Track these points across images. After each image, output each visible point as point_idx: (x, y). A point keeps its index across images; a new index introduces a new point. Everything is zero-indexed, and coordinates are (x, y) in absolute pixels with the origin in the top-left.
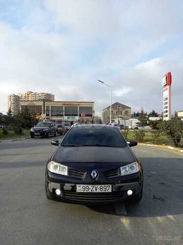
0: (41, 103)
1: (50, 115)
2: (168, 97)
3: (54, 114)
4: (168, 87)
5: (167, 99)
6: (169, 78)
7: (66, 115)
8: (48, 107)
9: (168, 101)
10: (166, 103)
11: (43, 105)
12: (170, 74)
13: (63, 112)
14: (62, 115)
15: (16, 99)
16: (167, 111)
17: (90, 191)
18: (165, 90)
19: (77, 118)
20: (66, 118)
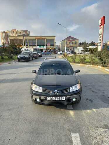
0: (22, 38)
1: (28, 45)
2: (102, 33)
3: (31, 45)
4: (102, 26)
5: (101, 34)
6: (103, 20)
7: (38, 45)
8: (26, 40)
9: (101, 36)
10: (100, 37)
11: (23, 39)
12: (104, 17)
13: (36, 43)
14: (36, 45)
15: (6, 34)
16: (100, 43)
17: (54, 100)
18: (100, 29)
19: (45, 47)
20: (38, 47)
